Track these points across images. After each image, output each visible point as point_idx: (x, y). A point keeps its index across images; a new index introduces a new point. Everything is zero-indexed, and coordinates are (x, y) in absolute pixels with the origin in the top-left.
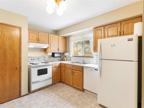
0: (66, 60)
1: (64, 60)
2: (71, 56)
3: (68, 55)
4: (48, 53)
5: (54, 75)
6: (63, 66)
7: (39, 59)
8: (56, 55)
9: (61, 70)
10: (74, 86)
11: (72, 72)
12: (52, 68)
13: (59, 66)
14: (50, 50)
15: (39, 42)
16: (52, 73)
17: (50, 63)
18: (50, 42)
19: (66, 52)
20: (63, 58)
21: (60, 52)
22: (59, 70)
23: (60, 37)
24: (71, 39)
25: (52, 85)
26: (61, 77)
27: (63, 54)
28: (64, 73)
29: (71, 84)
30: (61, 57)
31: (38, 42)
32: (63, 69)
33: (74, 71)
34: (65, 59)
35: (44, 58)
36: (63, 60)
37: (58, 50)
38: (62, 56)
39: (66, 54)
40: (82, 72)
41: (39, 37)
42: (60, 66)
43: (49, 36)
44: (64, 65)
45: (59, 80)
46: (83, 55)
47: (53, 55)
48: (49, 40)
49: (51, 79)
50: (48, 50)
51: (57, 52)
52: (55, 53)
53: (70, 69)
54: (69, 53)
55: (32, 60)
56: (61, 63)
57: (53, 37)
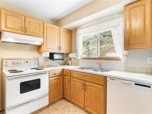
0: (71, 65)
1: (68, 64)
2: (79, 58)
3: (75, 56)
4: (42, 52)
5: (52, 89)
6: (67, 73)
7: (27, 62)
8: (56, 56)
9: (65, 79)
10: (88, 109)
11: (84, 85)
12: (49, 78)
13: (60, 73)
14: (47, 48)
15: (26, 33)
16: (50, 85)
17: (45, 70)
18: (47, 35)
19: (71, 53)
20: (66, 61)
21: (62, 51)
22: (61, 80)
23: (62, 30)
24: (79, 32)
25: (48, 106)
26: (65, 92)
27: (67, 54)
28: (68, 86)
29: (82, 105)
30: (63, 60)
31: (24, 33)
32: (67, 78)
33: (87, 83)
34: (70, 63)
35: (37, 61)
36: (66, 64)
37: (60, 48)
38: (65, 58)
39: (71, 55)
40: (104, 86)
41: (27, 25)
42: (63, 74)
43: (45, 26)
44: (69, 73)
45: (61, 96)
46: (99, 56)
47: (51, 56)
48: (45, 32)
49: (48, 97)
50: (43, 48)
51: (58, 51)
52: (54, 53)
53: (80, 79)
54: (76, 54)
55: (14, 65)
56: (63, 69)
57: (51, 27)
